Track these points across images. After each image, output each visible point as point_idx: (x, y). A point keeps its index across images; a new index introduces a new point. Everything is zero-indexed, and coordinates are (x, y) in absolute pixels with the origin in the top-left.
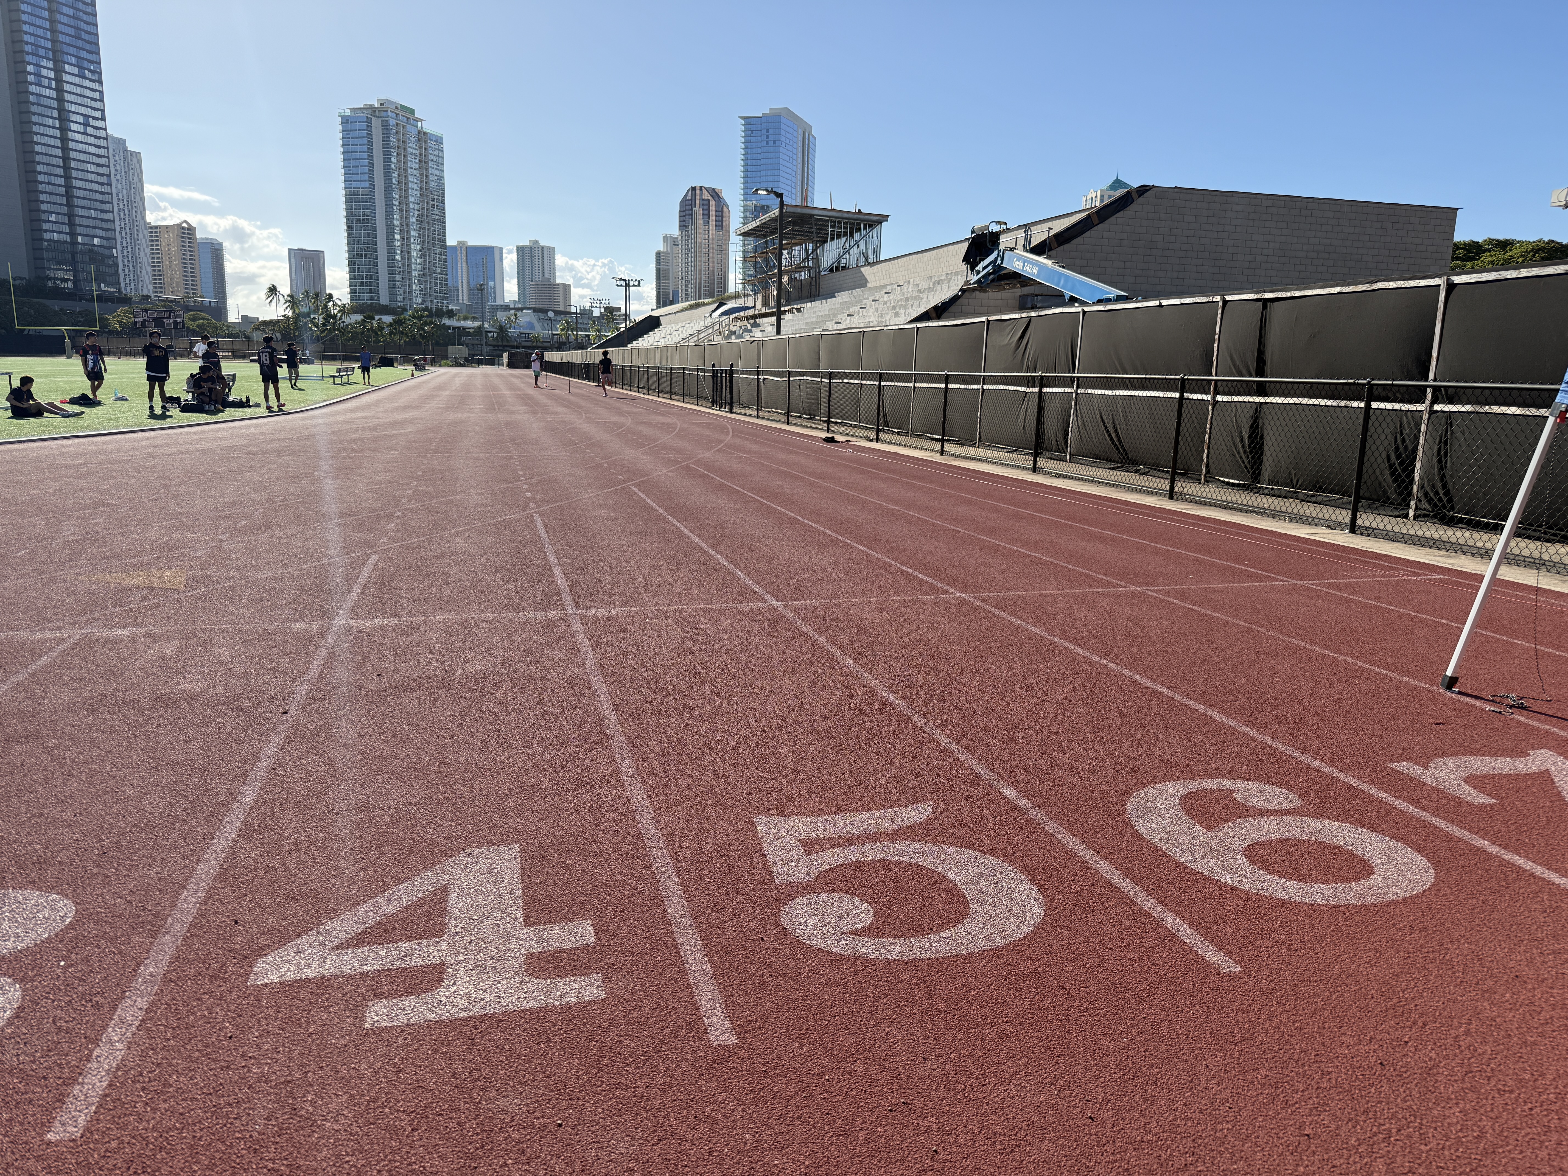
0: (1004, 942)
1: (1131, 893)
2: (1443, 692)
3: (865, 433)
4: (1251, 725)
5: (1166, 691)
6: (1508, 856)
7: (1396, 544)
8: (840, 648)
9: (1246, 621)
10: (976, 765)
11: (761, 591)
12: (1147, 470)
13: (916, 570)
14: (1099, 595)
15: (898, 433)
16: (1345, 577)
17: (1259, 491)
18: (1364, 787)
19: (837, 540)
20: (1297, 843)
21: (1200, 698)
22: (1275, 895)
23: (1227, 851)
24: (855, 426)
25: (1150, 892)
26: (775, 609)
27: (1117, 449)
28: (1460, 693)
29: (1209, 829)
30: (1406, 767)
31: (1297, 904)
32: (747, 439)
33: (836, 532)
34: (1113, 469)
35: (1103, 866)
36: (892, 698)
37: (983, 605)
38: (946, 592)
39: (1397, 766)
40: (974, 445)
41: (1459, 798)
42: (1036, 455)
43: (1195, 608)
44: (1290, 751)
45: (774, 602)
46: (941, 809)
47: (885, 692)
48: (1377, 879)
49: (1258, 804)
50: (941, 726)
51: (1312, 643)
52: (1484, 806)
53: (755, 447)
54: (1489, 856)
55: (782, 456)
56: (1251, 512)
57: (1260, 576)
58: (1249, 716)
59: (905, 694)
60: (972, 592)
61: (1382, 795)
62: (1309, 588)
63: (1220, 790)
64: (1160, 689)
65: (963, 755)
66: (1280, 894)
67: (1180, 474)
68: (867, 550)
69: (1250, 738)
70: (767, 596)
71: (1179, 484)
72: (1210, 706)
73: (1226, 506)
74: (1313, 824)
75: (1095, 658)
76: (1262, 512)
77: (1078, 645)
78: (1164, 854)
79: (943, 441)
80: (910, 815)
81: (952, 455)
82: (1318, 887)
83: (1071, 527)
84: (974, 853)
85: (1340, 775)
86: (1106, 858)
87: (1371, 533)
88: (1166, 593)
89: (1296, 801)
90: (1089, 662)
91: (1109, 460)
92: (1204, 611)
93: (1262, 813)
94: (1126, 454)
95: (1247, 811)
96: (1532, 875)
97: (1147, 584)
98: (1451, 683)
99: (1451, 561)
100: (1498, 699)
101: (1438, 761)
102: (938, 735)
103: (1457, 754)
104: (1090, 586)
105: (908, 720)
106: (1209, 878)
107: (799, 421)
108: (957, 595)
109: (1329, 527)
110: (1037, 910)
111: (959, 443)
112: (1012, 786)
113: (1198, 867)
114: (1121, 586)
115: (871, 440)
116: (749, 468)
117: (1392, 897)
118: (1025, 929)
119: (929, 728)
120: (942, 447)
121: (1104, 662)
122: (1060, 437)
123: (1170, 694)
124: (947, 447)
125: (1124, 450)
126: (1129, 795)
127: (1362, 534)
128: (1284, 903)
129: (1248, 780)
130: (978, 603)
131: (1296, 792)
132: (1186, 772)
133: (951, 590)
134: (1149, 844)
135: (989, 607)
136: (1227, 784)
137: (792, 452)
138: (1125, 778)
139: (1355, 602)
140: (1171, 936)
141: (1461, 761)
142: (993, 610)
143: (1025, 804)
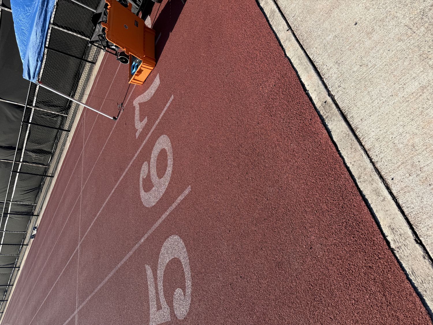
0: (185, 248)
1: (171, 210)
2: (117, 121)
3: (16, 272)
4: (124, 170)
5: (114, 190)
6: (160, 118)
7: (74, 121)
8: (94, 289)
9: (94, 164)
10: (134, 249)
11: (71, 317)
12: (43, 182)
13: (69, 260)
14: (82, 203)
15: (18, 259)
16: (83, 136)
17: (54, 152)
18: (142, 146)
19: (55, 287)
20: (157, 165)
21: (116, 181)
22: (171, 173)
23: (159, 183)
24: (13, 275)
25: (171, 205)
26: (78, 312)
27: (35, 190)
28: (118, 117)
29: (153, 186)
30: (137, 134)
31: (173, 168)
32: (11, 318)
33: (52, 286)
34: (41, 191)
35: (164, 216)
36: (112, 273)
37: (83, 239)
38: (77, 250)
39: (137, 137)
40: (26, 234)
41: (146, 124)
42: (33, 215)
43: (89, 177)
44: (132, 161)
45: (76, 312)
46: (148, 262)
47: (110, 275)
48: (166, 148)
49: (147, 172)
50: (122, 258)
51: (101, 149)
52: (148, 119)
53: (15, 315)
54: (160, 121)
55: (20, 304)
56: (61, 156)
57: (80, 158)
58: (122, 170)
59: (111, 269)
60: (78, 242)
61: (145, 142)
62: (85, 146)
63: (143, 181)
64: (113, 191)
65: (131, 253)
66: (171, 172)
67: (45, 174)
68: (60, 276)
69: (128, 171)
70: (73, 315)
71: (49, 174)
72: (119, 179)
73: (58, 163)
74: (152, 160)
75: (102, 208)
76: (61, 153)
77: (98, 212)
78: (160, 199)
79: (23, 245)
80: (149, 272)
81: (29, 242)
82: (169, 163)
83: (59, 207)
84: (160, 254)
85: (139, 150)
86: (162, 215)
87: (70, 126)
88: (83, 184)
89: (146, 163)
90: (103, 210)
91: (38, 192)
92: (90, 175)
93: (149, 172)
94: (37, 188)
95: (149, 175)
96: (165, 113)
97: (80, 189)
98: (114, 118)
99: (81, 110)
100: (120, 109)
101: (136, 127)
102: (124, 260)
103: (134, 122)
104: (79, 205)
105: (119, 269)
106: (167, 189)
107: (7, 296)
108: (79, 247)
109: (67, 137)
110: (176, 237)
111: (24, 239)
112: (140, 239)
113: (164, 191)
114: (80, 196)
115: (19, 270)
116: (23, 318)
117: (171, 146)
118: (181, 242)
119: (122, 262)
120: (25, 245)
121: (104, 205)
122: (28, 207)
123: (115, 189)
124: (25, 243)
125: (35, 188)
126: (144, 206)
127: (71, 129)
128: (173, 171)
129: (140, 173)
130: (82, 241)
131: (144, 162)
132: (138, 189)
133: (77, 249)
134: (157, 203)
135: (84, 237)
136: (141, 179)
137: (19, 300)
138: (139, 206)
139: (90, 135)
140: (182, 202)
141: (136, 122)
142: (85, 236)
143: (146, 236)
